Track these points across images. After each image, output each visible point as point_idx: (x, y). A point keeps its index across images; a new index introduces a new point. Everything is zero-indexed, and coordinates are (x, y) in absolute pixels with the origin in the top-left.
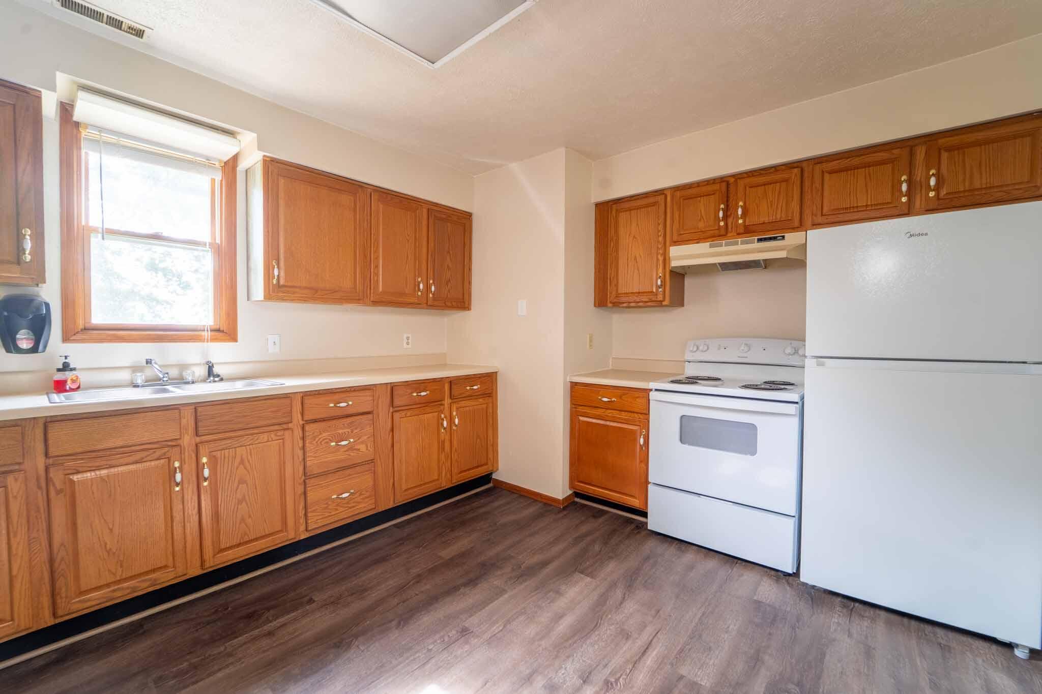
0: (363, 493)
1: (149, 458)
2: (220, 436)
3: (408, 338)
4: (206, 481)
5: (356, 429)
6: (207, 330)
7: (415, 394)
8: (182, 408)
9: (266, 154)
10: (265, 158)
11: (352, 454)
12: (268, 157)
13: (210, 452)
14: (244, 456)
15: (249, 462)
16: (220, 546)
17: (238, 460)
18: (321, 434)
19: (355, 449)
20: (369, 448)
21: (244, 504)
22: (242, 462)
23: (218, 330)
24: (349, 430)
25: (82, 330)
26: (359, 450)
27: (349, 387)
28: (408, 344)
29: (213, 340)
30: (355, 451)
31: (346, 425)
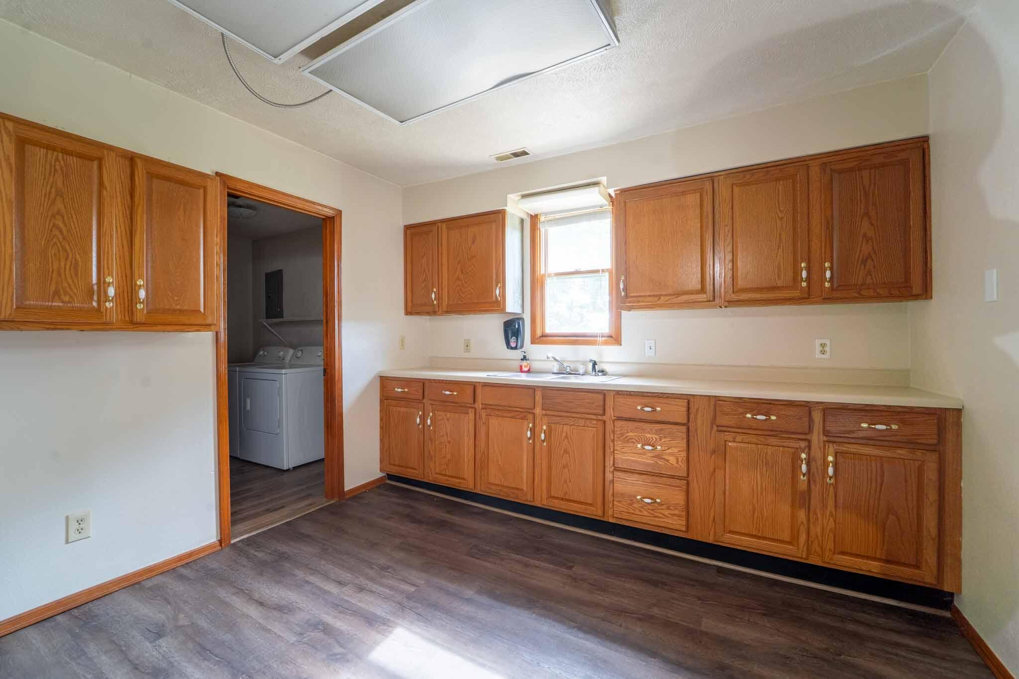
0: (671, 508)
1: (517, 417)
2: (556, 413)
3: (823, 345)
4: (544, 442)
5: (665, 437)
6: (599, 336)
7: (749, 416)
8: (536, 389)
9: (616, 189)
10: (616, 192)
11: (659, 462)
12: (617, 190)
13: (549, 423)
14: (569, 433)
15: (571, 438)
16: (551, 494)
17: (564, 434)
18: (628, 432)
19: (663, 458)
20: (680, 463)
21: (567, 469)
22: (566, 437)
23: (611, 337)
24: (657, 437)
25: (540, 337)
26: (668, 461)
27: (661, 393)
28: (823, 352)
29: (606, 343)
30: (662, 460)
31: (653, 430)
